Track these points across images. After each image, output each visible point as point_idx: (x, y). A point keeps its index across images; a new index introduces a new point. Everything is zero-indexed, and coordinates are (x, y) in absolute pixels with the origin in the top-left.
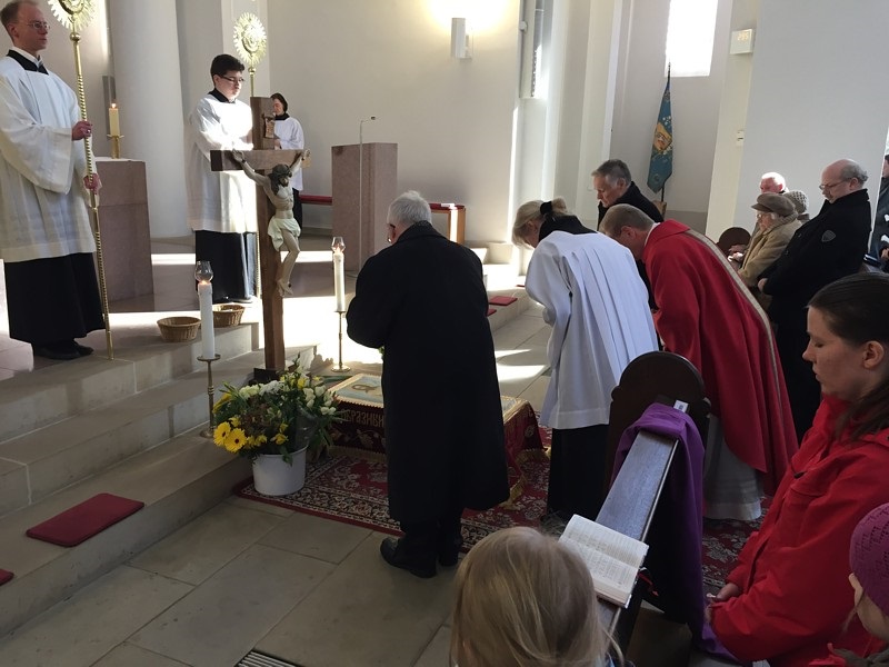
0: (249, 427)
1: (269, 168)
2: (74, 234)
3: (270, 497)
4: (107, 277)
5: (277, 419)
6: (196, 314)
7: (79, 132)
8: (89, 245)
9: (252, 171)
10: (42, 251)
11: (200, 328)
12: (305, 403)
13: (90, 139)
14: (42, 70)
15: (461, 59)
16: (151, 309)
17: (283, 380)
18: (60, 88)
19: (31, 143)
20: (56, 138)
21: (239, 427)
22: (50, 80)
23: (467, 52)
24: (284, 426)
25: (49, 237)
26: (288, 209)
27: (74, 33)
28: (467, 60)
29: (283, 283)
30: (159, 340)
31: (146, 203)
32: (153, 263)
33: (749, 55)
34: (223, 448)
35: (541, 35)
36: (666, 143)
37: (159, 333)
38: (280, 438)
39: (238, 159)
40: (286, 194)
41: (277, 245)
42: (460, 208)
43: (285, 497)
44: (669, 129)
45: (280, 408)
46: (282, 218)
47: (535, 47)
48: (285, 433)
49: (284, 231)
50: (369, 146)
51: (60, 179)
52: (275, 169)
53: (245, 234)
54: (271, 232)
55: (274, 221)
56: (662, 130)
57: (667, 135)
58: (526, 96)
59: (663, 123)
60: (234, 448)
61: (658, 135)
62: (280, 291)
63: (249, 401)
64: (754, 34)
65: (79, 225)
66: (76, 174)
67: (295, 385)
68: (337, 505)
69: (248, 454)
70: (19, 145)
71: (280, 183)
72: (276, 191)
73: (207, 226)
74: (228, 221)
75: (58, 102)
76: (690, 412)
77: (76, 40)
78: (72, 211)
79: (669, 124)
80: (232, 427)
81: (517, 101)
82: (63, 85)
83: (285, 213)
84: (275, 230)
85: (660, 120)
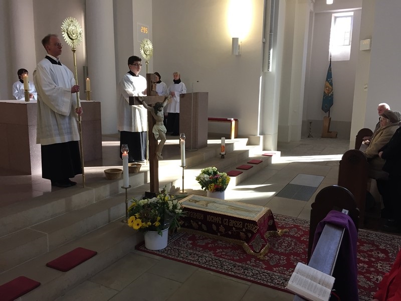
0: (144, 218)
1: (153, 104)
2: (71, 133)
3: (152, 251)
4: (83, 151)
5: (156, 215)
6: (121, 167)
7: (74, 90)
8: (77, 138)
9: (146, 105)
10: (58, 140)
11: (122, 173)
12: (168, 207)
13: (79, 93)
14: (59, 64)
15: (236, 56)
16: (101, 165)
17: (158, 197)
18: (67, 72)
19: (54, 95)
20: (64, 92)
21: (139, 218)
22: (62, 68)
23: (239, 52)
24: (159, 218)
25: (61, 134)
26: (161, 121)
27: (74, 48)
28: (239, 56)
29: (159, 154)
30: (104, 179)
31: (100, 120)
32: (103, 145)
33: (369, 50)
34: (132, 228)
35: (272, 43)
36: (330, 90)
37: (105, 175)
38: (157, 224)
39: (141, 100)
40: (161, 115)
41: (156, 137)
42: (236, 120)
43: (158, 251)
44: (331, 84)
45: (157, 210)
46: (159, 125)
47: (270, 50)
48: (159, 221)
49: (159, 131)
50: (196, 94)
51: (66, 110)
52: (156, 104)
53: (142, 132)
54: (154, 131)
55: (155, 127)
56: (328, 85)
57: (330, 87)
58: (266, 70)
59: (328, 81)
60: (136, 227)
61: (326, 87)
62: (157, 157)
63: (144, 206)
64: (371, 41)
65: (73, 129)
66: (72, 107)
67: (164, 199)
68: (182, 255)
69: (143, 230)
70: (49, 96)
71: (158, 110)
72: (156, 113)
73: (126, 129)
74: (135, 127)
75: (66, 77)
76: (350, 214)
77: (74, 51)
78: (70, 123)
79: (331, 82)
80: (136, 218)
81: (262, 73)
82: (68, 70)
83: (160, 123)
84: (156, 130)
85: (327, 80)
